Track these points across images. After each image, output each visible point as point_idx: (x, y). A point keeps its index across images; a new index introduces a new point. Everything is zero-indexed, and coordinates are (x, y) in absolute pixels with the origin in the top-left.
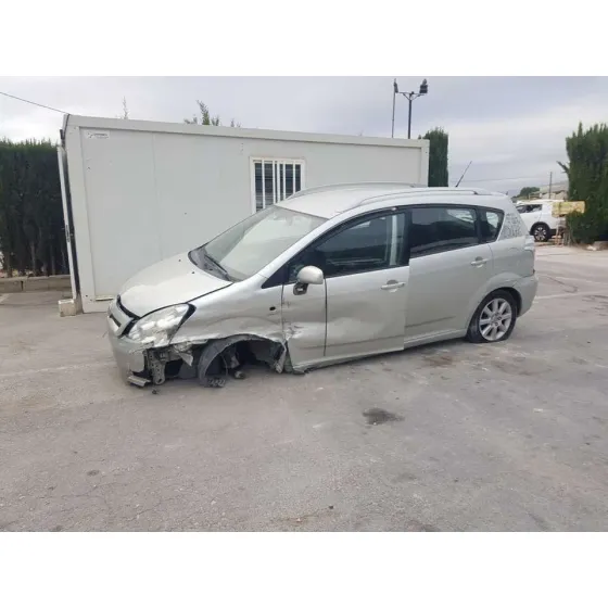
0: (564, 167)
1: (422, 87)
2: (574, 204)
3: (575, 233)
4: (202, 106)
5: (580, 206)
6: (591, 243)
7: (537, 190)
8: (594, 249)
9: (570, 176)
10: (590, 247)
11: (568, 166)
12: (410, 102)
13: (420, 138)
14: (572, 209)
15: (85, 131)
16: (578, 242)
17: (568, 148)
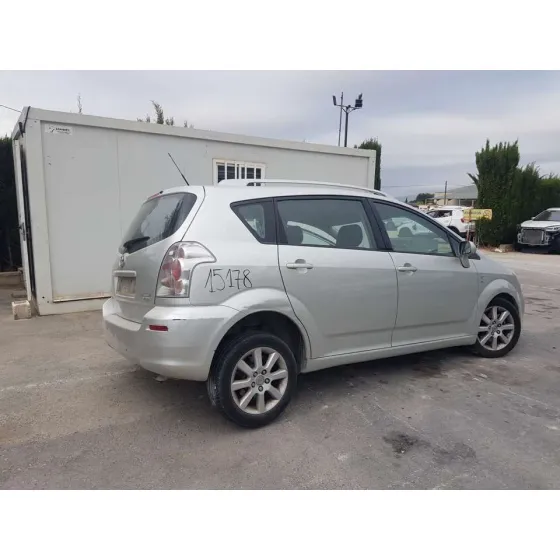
0: (474, 178)
1: (357, 101)
2: (483, 211)
3: (483, 237)
4: (157, 107)
5: (488, 213)
6: (498, 247)
7: (432, 196)
8: (500, 251)
9: (479, 187)
10: (497, 250)
11: (477, 178)
12: (347, 114)
13: (356, 147)
14: (481, 216)
15: (46, 126)
16: (486, 245)
17: (478, 162)
